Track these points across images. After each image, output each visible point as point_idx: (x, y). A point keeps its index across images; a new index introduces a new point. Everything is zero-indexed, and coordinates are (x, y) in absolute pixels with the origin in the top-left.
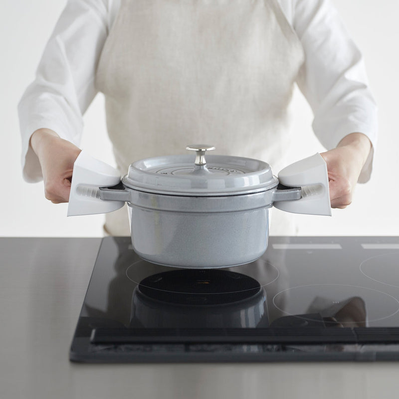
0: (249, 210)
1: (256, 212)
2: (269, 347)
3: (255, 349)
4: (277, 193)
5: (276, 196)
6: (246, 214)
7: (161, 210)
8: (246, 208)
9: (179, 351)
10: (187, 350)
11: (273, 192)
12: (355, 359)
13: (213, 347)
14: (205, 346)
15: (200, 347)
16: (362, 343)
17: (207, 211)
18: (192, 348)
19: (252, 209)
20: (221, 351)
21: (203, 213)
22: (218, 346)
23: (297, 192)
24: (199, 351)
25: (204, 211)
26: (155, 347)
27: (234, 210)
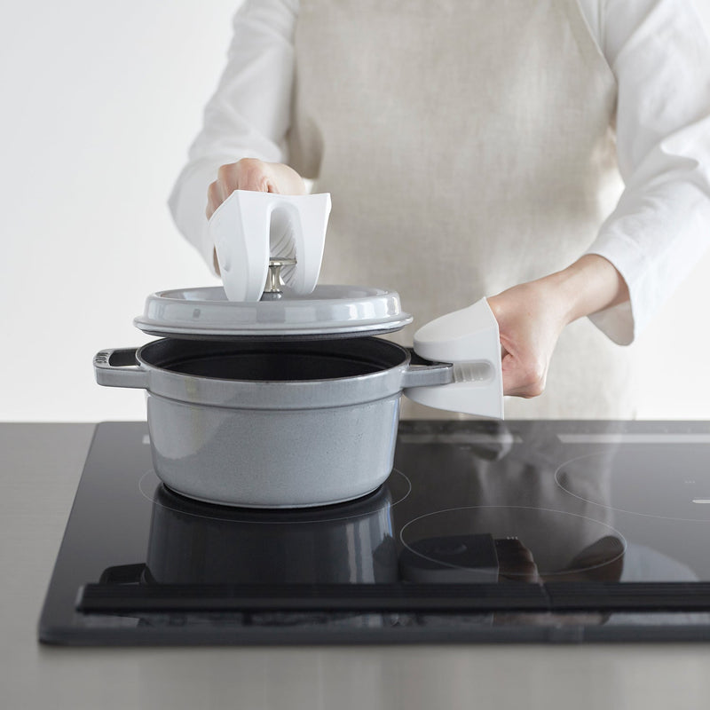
1: (373, 406)
2: (396, 618)
3: (375, 621)
4: (411, 373)
5: (408, 377)
6: (356, 411)
9: (234, 627)
10: (247, 622)
11: (403, 372)
13: (294, 617)
14: (279, 616)
15: (270, 617)
16: (560, 610)
18: (256, 618)
19: (365, 403)
20: (309, 627)
22: (302, 616)
23: (445, 372)
24: (269, 624)
26: (191, 618)
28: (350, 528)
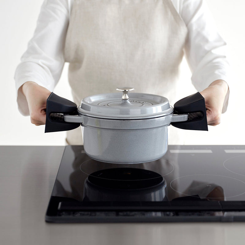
0: (156, 127)
1: (160, 129)
2: (168, 213)
3: (159, 214)
4: (174, 117)
5: (173, 118)
6: (155, 130)
7: (102, 128)
8: (155, 127)
9: (112, 216)
10: (117, 215)
11: (171, 117)
12: (221, 220)
13: (133, 213)
14: (128, 213)
15: (125, 213)
17: (130, 129)
18: (121, 214)
19: (158, 127)
20: (138, 215)
21: (128, 130)
22: (136, 213)
23: (186, 116)
24: (125, 215)
25: (128, 129)
26: (98, 213)
27: (147, 128)
28: (152, 194)
